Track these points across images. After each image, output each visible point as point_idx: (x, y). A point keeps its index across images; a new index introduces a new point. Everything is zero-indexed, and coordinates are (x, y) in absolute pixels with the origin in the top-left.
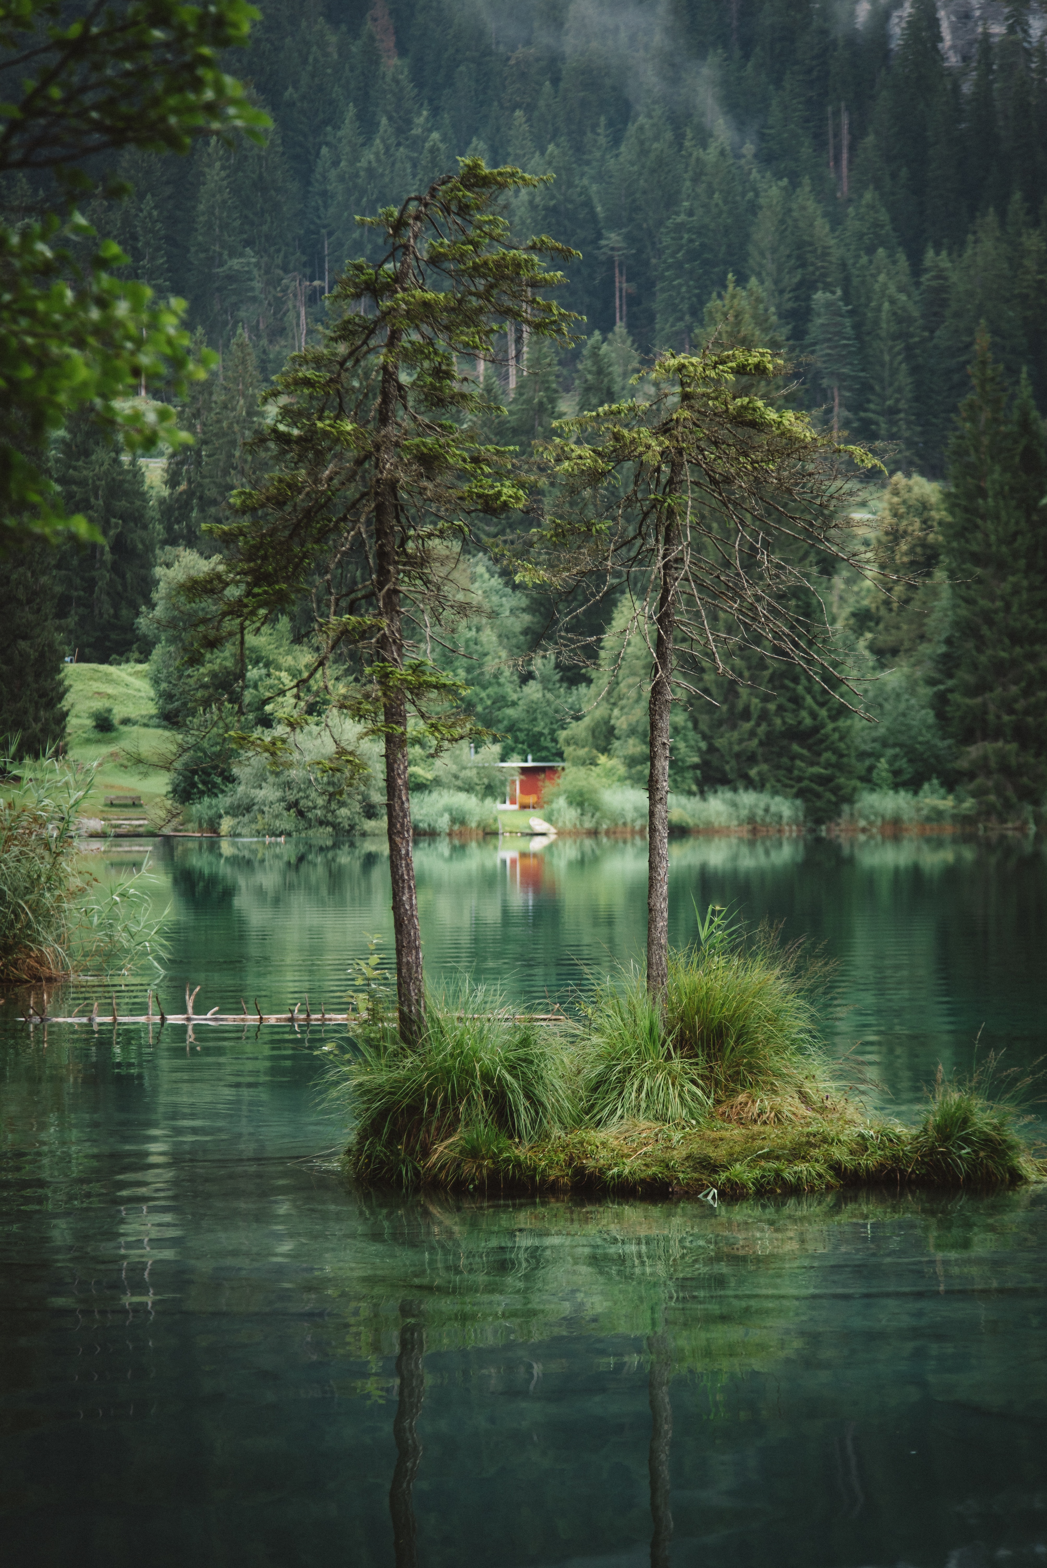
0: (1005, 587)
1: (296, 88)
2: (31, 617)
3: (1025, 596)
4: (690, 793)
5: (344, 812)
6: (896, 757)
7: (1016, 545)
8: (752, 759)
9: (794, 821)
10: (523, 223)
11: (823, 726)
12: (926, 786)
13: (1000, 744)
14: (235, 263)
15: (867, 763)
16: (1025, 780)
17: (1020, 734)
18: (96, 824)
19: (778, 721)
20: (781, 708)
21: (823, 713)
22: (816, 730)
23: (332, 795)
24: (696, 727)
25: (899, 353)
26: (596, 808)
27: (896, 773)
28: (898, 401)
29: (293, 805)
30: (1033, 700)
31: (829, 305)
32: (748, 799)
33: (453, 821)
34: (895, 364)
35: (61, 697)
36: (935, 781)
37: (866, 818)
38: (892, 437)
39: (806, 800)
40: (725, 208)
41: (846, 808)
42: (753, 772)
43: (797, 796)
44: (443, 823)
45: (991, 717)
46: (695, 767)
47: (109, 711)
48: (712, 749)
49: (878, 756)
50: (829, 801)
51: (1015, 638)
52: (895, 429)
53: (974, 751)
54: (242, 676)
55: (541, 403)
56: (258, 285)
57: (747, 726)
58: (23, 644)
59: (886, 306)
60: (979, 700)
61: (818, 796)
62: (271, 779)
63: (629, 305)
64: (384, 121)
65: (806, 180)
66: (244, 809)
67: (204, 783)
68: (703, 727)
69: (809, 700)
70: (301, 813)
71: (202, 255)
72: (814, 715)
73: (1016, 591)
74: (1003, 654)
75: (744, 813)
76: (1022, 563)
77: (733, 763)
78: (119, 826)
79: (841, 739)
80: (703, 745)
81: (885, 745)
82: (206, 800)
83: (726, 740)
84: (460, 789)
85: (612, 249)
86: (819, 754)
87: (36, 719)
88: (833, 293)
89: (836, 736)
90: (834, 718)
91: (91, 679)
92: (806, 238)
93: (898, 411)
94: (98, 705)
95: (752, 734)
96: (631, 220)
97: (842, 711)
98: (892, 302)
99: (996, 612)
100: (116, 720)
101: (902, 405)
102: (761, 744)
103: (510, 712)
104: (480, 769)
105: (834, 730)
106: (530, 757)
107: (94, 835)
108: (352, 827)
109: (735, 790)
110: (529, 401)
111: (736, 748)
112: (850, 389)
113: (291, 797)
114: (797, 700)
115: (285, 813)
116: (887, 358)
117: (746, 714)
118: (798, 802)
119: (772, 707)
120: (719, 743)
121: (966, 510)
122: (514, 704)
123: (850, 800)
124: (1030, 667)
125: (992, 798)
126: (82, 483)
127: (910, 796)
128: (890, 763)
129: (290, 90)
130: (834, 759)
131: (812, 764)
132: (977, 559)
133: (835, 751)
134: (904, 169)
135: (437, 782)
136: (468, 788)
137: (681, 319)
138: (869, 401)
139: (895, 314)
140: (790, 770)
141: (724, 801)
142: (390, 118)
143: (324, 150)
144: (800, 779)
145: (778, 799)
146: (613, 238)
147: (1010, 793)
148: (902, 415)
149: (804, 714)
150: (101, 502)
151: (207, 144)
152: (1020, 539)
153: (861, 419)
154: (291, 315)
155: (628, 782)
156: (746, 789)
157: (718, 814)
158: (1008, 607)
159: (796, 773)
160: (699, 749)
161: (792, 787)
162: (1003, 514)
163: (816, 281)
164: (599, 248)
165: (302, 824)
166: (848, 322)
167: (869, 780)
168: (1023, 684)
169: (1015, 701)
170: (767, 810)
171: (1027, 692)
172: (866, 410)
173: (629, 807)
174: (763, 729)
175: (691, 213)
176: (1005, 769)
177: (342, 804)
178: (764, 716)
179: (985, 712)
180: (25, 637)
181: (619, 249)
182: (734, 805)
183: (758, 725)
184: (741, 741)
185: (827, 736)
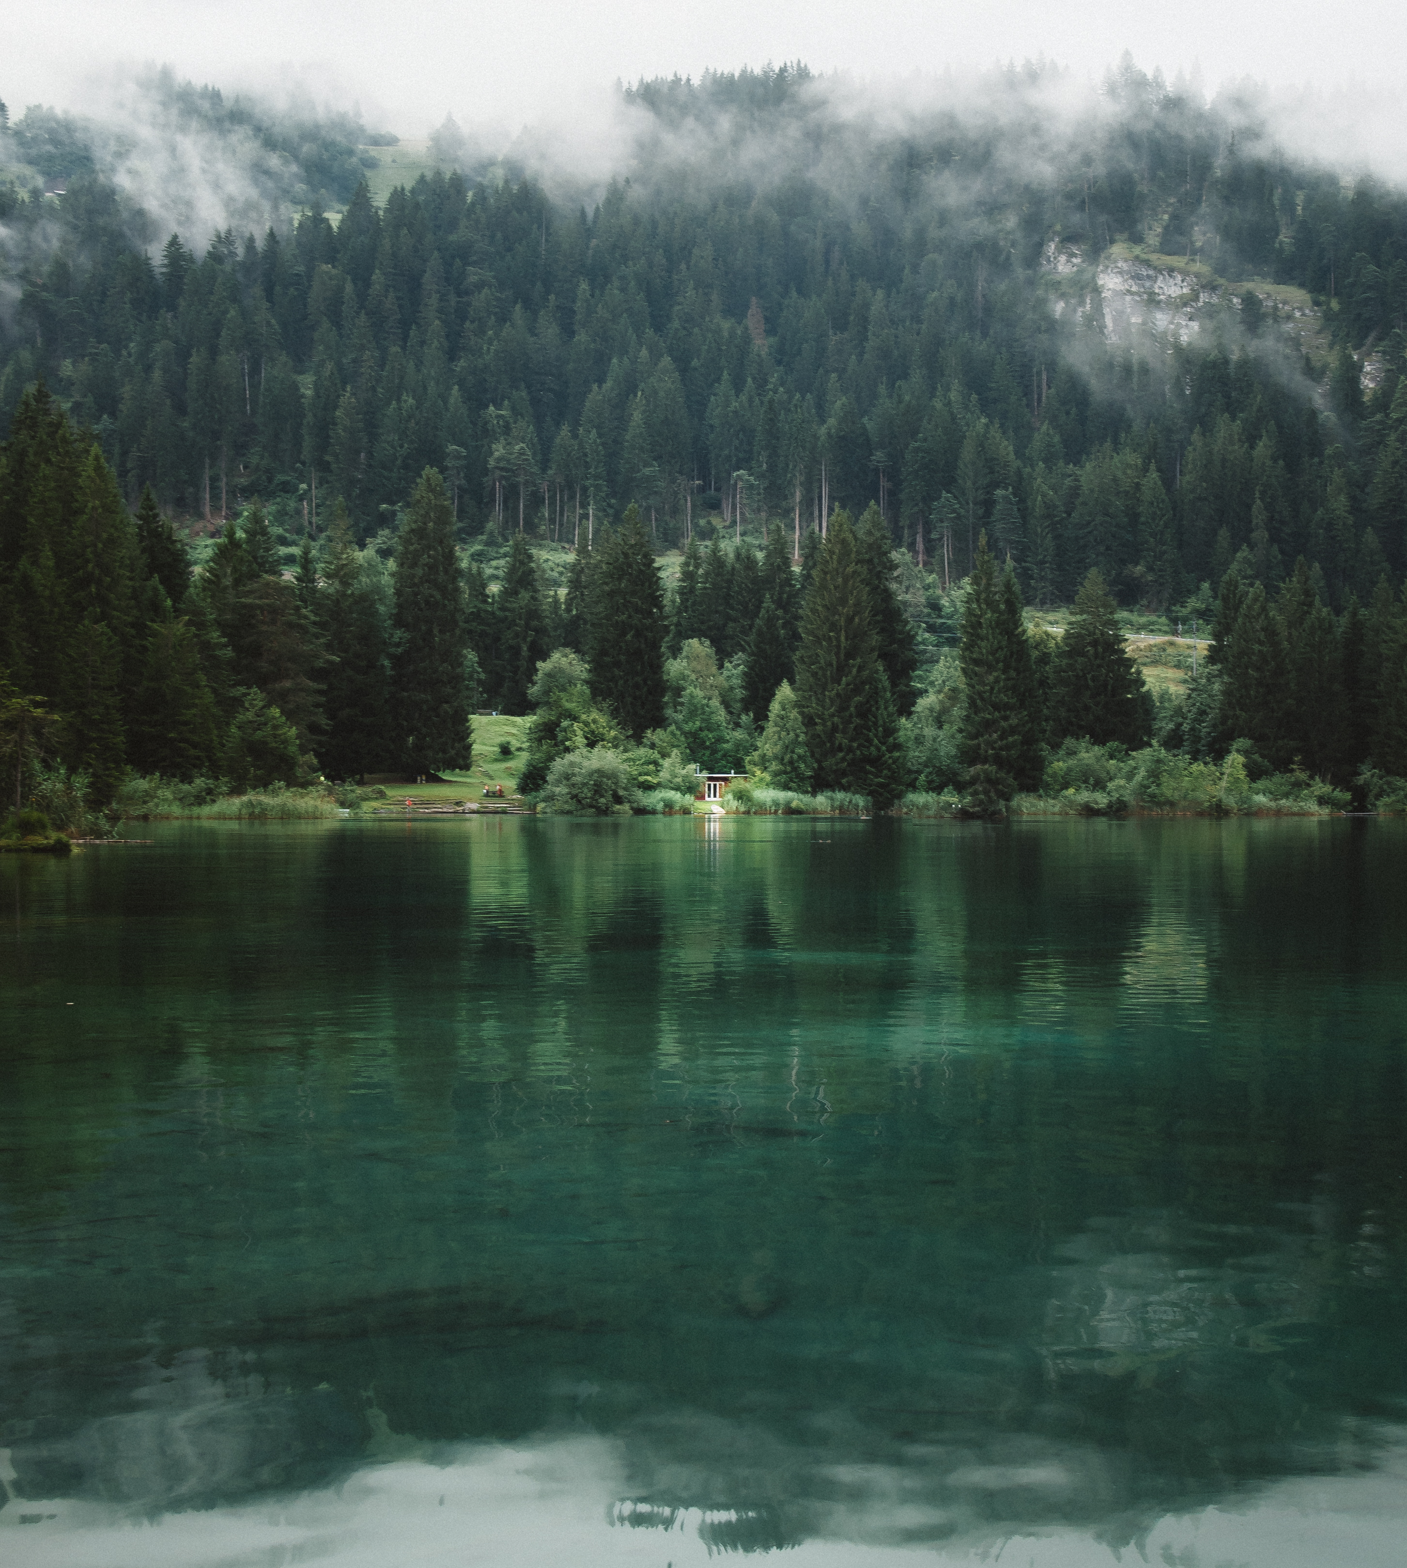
0: (991, 678)
1: (698, 359)
2: (451, 691)
3: (1002, 684)
4: (807, 792)
5: (603, 800)
6: (930, 773)
7: (997, 655)
8: (844, 774)
9: (866, 808)
10: (823, 446)
11: (884, 755)
12: (946, 790)
13: (986, 767)
14: (647, 471)
15: (913, 776)
16: (1000, 787)
17: (998, 761)
18: (474, 806)
19: (858, 752)
20: (859, 745)
21: (884, 748)
22: (879, 758)
23: (596, 791)
24: (813, 756)
25: (1046, 527)
26: (749, 800)
27: (930, 782)
28: (1045, 556)
29: (574, 797)
30: (1004, 742)
31: (1005, 497)
32: (840, 795)
33: (666, 806)
34: (1044, 534)
35: (469, 735)
36: (951, 787)
37: (908, 807)
38: (1042, 578)
39: (873, 797)
40: (945, 438)
41: (896, 801)
42: (844, 781)
43: (868, 795)
44: (660, 806)
45: (982, 752)
46: (811, 777)
47: (508, 743)
48: (821, 768)
49: (919, 772)
50: (888, 798)
51: (996, 707)
52: (1043, 574)
53: (972, 770)
54: (558, 725)
55: (779, 566)
56: (662, 484)
57: (841, 755)
58: (445, 706)
59: (1039, 498)
60: (974, 742)
61: (881, 795)
62: (564, 782)
63: (889, 496)
64: (749, 380)
65: (997, 420)
66: (550, 798)
67: (533, 784)
68: (817, 756)
69: (876, 741)
70: (579, 801)
71: (627, 466)
72: (878, 749)
73: (997, 681)
74: (988, 716)
75: (837, 803)
76: (1001, 665)
77: (833, 776)
78: (487, 807)
79: (894, 763)
80: (816, 765)
81: (926, 766)
82: (534, 794)
83: (830, 762)
84: (672, 789)
85: (878, 462)
86: (881, 771)
87: (453, 748)
88: (1007, 490)
89: (890, 761)
90: (890, 751)
91: (505, 725)
92: (995, 456)
93: (1046, 563)
94: (503, 739)
95: (843, 759)
96: (890, 443)
97: (897, 747)
98: (1044, 495)
99: (984, 692)
100: (513, 749)
101: (1049, 558)
102: (849, 765)
103: (725, 746)
104: (685, 777)
105: (890, 758)
106: (733, 771)
107: (474, 812)
108: (607, 808)
109: (834, 791)
110: (772, 564)
111: (835, 767)
112: (1017, 549)
113: (575, 791)
114: (869, 741)
115: (570, 800)
116: (1039, 530)
117: (840, 749)
118: (869, 798)
119: (855, 745)
120: (824, 764)
121: (972, 635)
122: (728, 741)
123: (900, 796)
124: (1003, 723)
125: (982, 797)
126: (511, 610)
127: (934, 795)
128: (927, 777)
129: (695, 360)
130: (889, 774)
131: (877, 777)
132: (977, 662)
133: (889, 769)
134: (1074, 409)
135: (659, 785)
136: (677, 789)
137: (917, 505)
138: (1028, 556)
139: (1045, 503)
140: (865, 780)
141: (827, 797)
142: (754, 379)
143: (713, 398)
144: (871, 785)
145: (857, 796)
146: (879, 455)
147: (992, 794)
148: (1047, 565)
149: (872, 749)
150: (523, 622)
151: (636, 396)
152: (1000, 652)
153: (1023, 568)
154: (682, 502)
155: (772, 786)
156: (839, 791)
157: (821, 804)
158: (992, 689)
159: (868, 781)
160: (814, 768)
161: (866, 789)
162: (990, 637)
163: (1001, 482)
164: (870, 461)
165: (579, 807)
166: (1015, 508)
167: (913, 786)
168: (999, 733)
169: (995, 742)
170: (850, 802)
171: (1001, 738)
172: (1025, 562)
173: (768, 799)
174: (851, 756)
175: (925, 440)
176: (988, 780)
177: (602, 796)
178: (850, 750)
179: (979, 749)
180: (447, 702)
181: (882, 462)
182: (832, 799)
183: (847, 754)
184: (837, 764)
185: (886, 762)
